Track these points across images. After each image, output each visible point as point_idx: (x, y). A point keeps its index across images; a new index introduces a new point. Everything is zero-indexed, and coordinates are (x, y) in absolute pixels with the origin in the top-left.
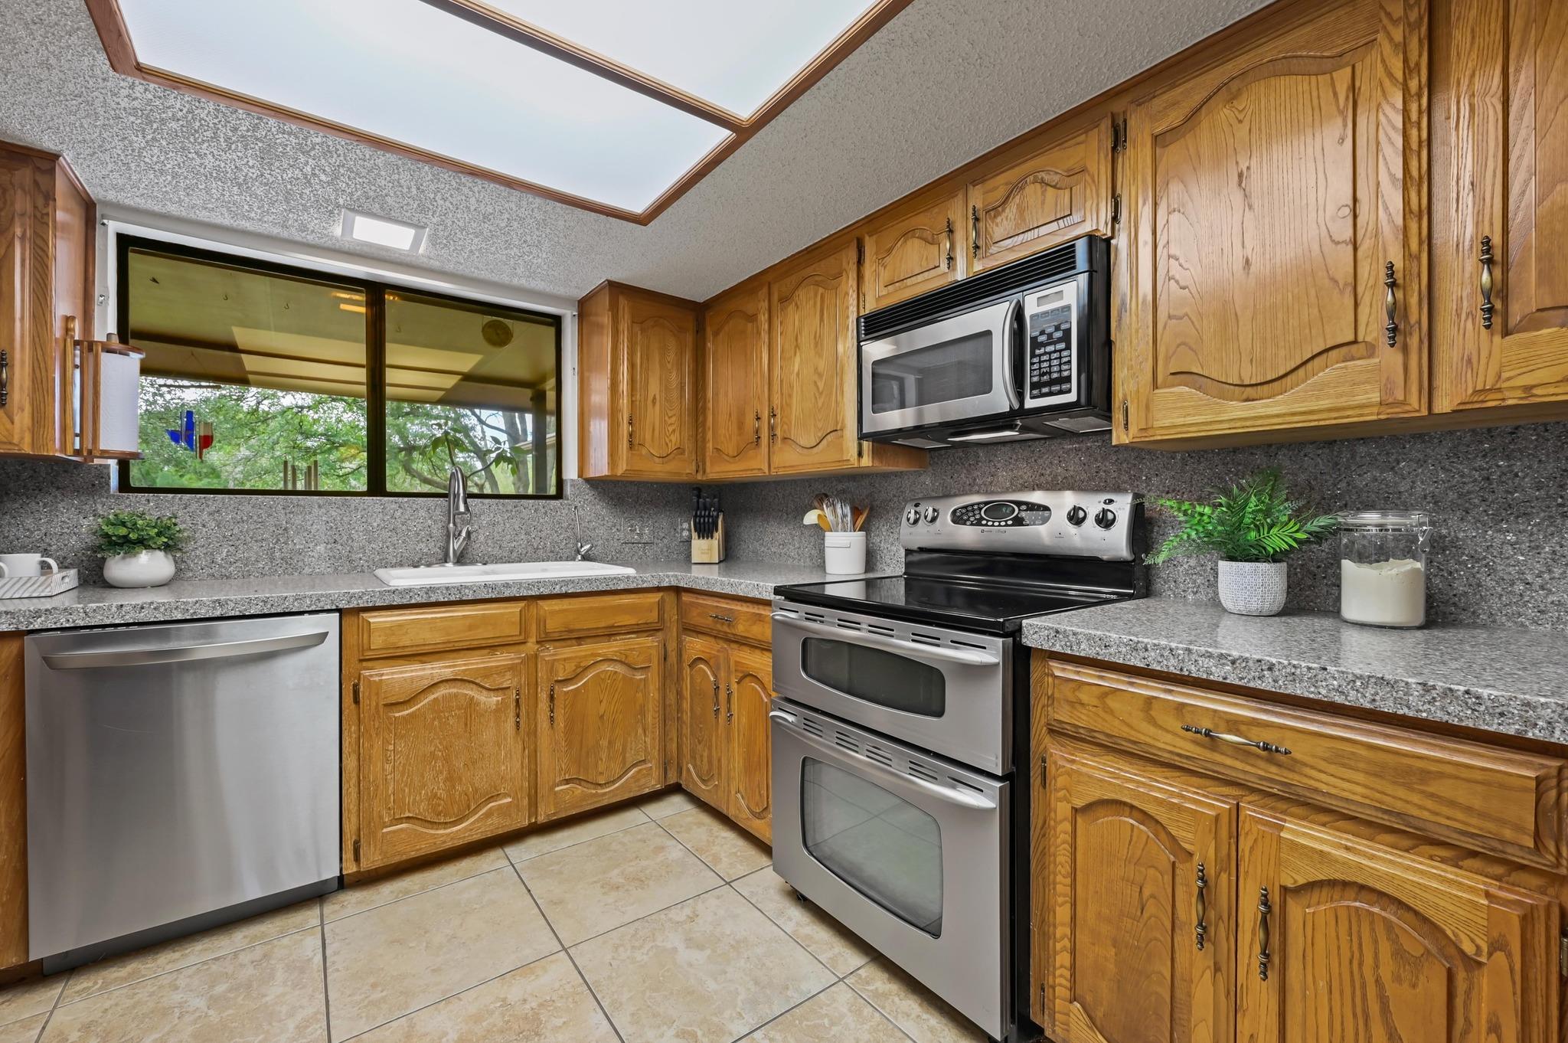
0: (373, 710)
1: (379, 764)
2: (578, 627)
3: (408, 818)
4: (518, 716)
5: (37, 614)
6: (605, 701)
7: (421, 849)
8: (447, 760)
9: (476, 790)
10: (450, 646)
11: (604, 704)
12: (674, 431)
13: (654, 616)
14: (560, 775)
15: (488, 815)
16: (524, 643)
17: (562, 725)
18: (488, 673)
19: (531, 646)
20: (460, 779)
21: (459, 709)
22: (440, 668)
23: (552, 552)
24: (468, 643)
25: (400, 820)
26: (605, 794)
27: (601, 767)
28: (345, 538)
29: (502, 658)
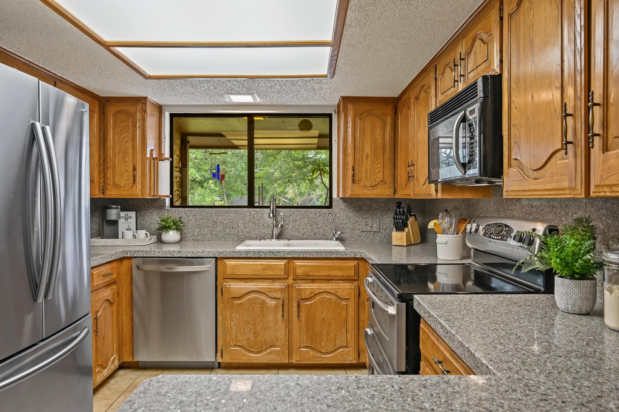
0: (227, 299)
1: (229, 321)
2: (311, 274)
3: (239, 345)
4: (283, 312)
5: (136, 252)
6: (325, 312)
7: (244, 360)
8: (254, 325)
9: (265, 341)
10: (255, 277)
11: (324, 313)
12: (379, 172)
13: (352, 273)
14: (303, 343)
15: (270, 353)
16: (287, 279)
17: (304, 320)
18: (271, 290)
19: (290, 281)
20: (259, 334)
21: (259, 304)
22: (252, 285)
23: (323, 235)
24: (263, 276)
25: (237, 346)
26: (325, 358)
27: (323, 344)
28: (236, 226)
29: (277, 285)
